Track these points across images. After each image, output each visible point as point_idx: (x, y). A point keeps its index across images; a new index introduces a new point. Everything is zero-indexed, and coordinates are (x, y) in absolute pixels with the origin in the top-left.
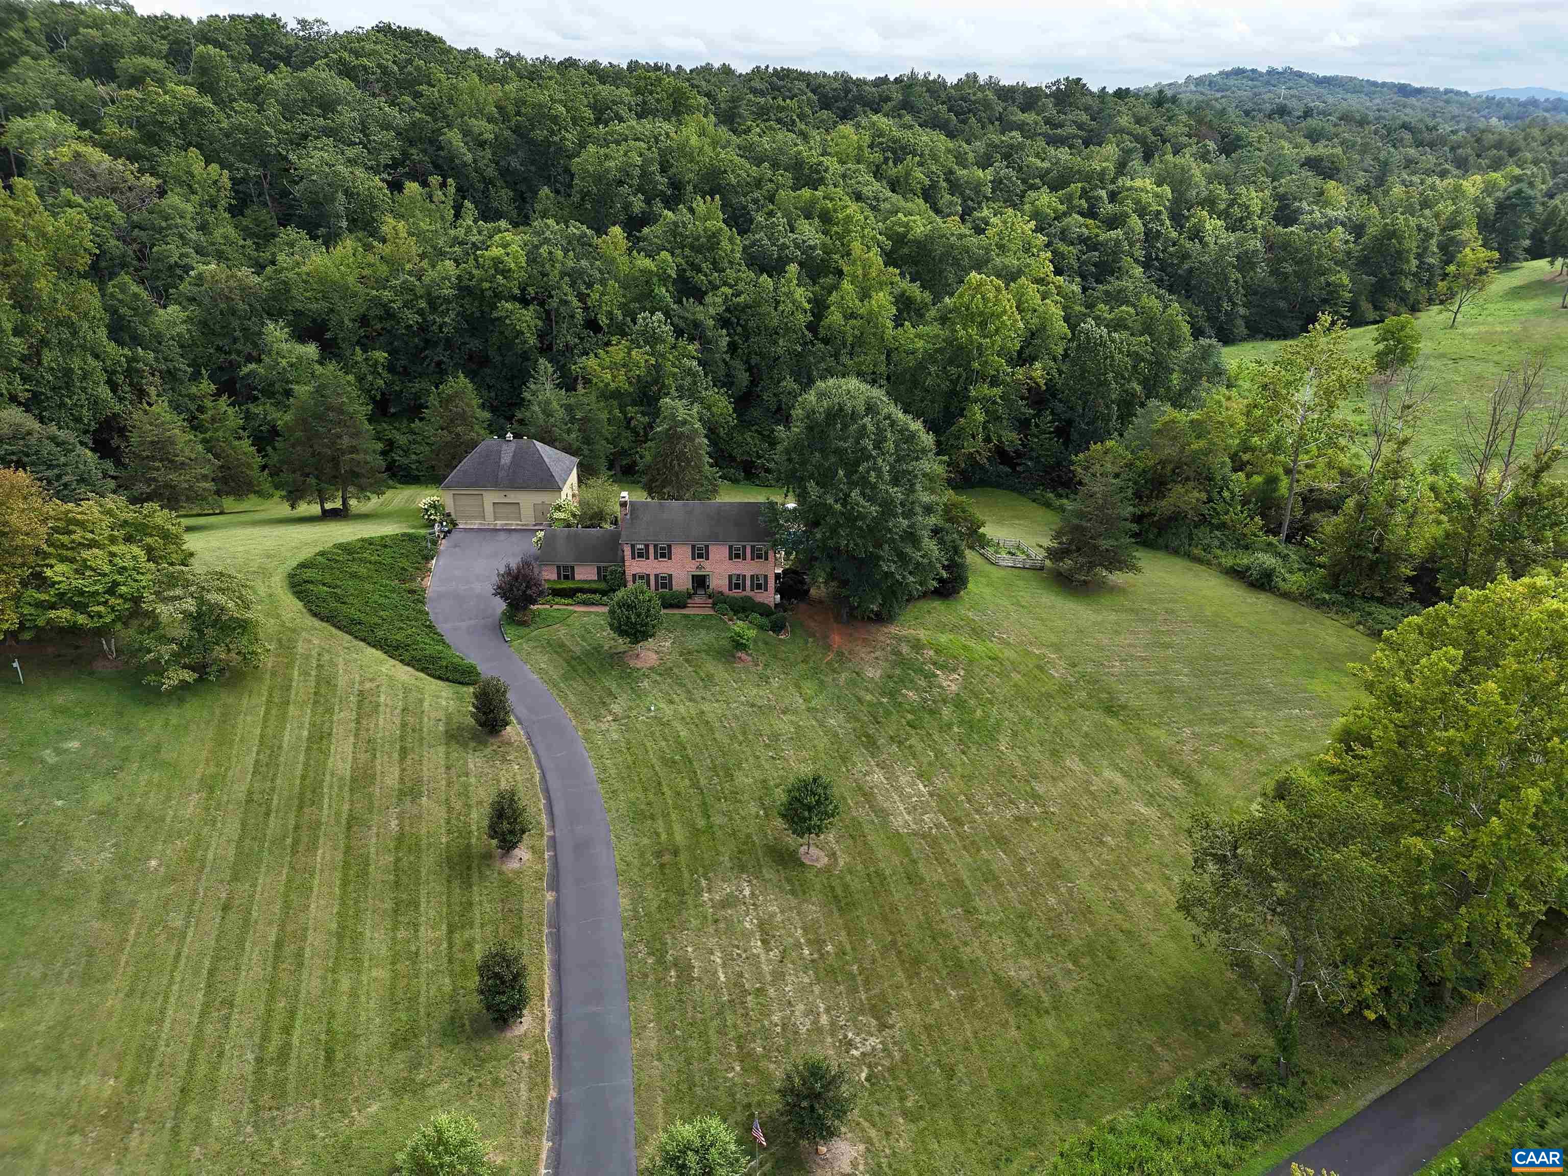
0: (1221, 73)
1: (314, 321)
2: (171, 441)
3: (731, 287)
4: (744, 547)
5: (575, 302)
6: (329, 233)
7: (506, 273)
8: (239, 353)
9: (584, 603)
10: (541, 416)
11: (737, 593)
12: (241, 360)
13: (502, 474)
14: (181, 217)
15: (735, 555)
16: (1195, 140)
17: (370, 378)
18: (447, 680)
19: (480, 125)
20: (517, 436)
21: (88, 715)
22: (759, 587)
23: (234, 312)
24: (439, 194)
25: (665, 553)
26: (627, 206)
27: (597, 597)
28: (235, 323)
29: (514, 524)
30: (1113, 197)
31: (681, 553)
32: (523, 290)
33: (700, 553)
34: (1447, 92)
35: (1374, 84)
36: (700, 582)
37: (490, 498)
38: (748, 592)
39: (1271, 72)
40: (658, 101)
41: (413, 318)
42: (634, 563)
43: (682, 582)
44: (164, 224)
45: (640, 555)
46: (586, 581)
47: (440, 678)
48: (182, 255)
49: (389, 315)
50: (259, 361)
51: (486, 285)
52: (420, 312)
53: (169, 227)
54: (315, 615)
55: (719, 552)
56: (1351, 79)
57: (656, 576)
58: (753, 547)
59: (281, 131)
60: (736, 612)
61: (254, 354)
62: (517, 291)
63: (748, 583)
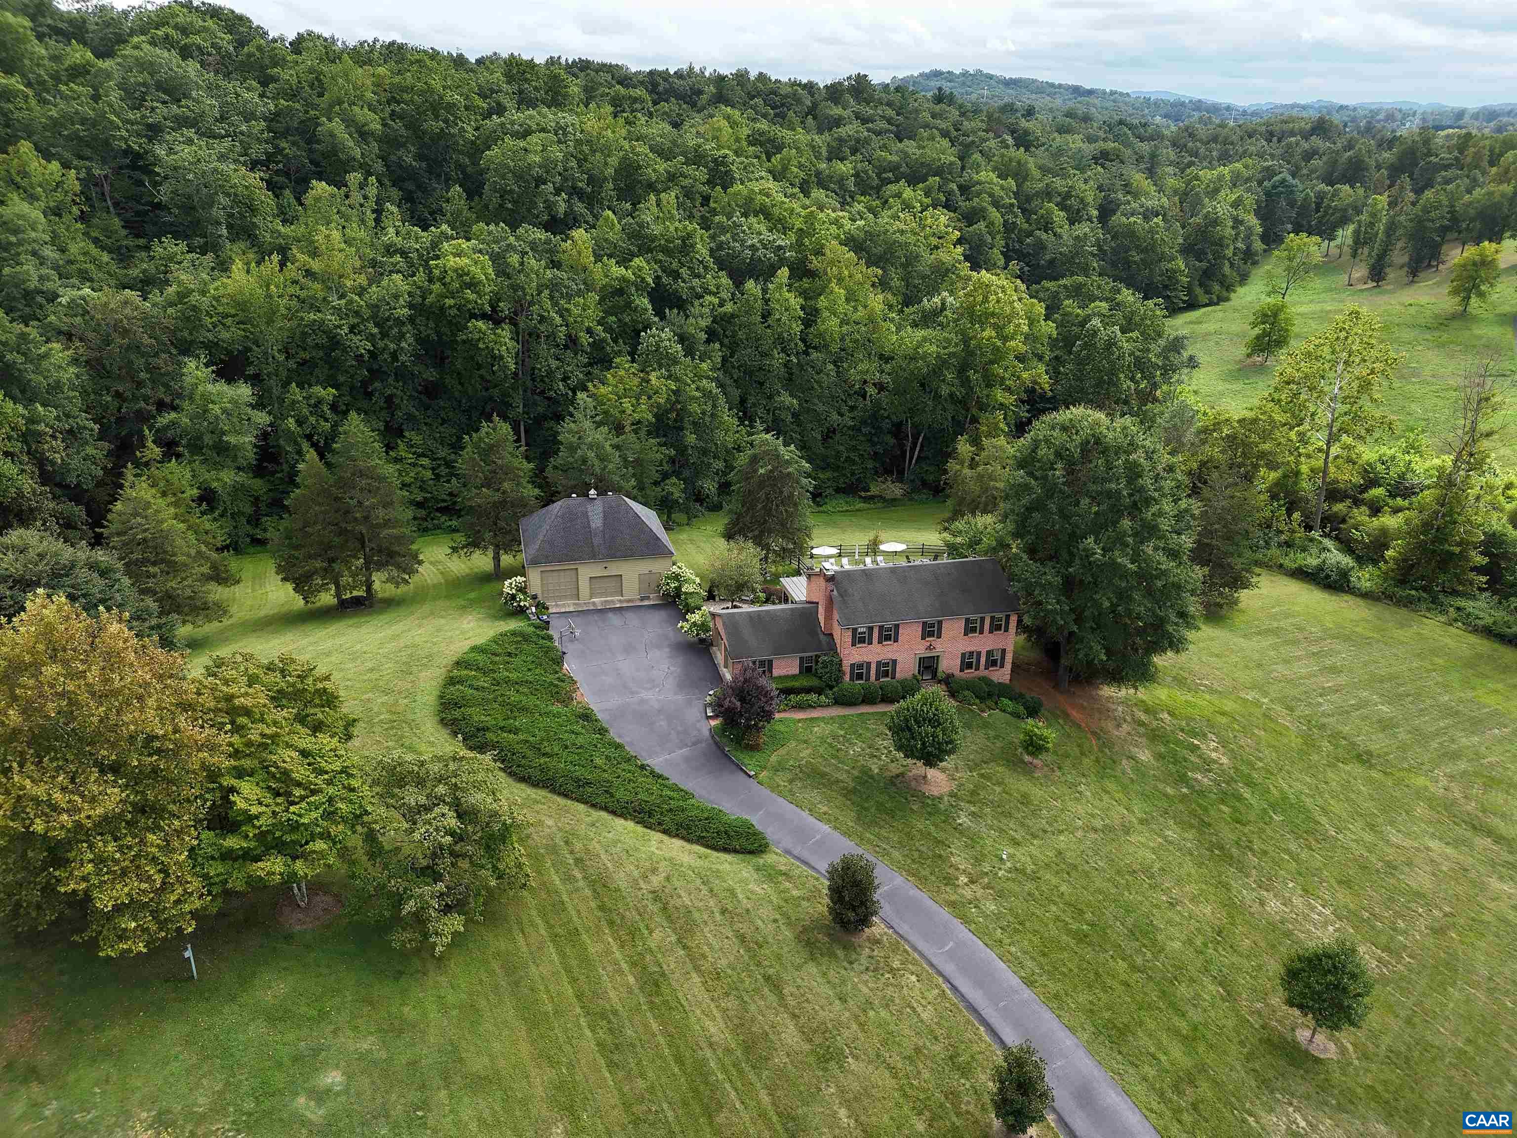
0: (921, 75)
1: (229, 353)
2: (165, 536)
3: (715, 294)
4: (983, 620)
5: (558, 320)
6: (206, 243)
7: (473, 285)
8: (146, 399)
9: (800, 707)
10: (596, 462)
11: (970, 673)
12: (152, 408)
13: (597, 541)
14: (33, 229)
15: (970, 629)
16: (991, 135)
17: (312, 420)
18: (736, 851)
19: (363, 114)
20: (602, 493)
21: (323, 1015)
22: (994, 663)
23: (137, 348)
24: (356, 197)
25: (889, 635)
26: (550, 206)
27: (814, 697)
28: (139, 362)
29: (616, 601)
30: (964, 189)
31: (910, 633)
32: (494, 308)
33: (931, 631)
34: (1113, 93)
35: (1052, 85)
36: (928, 665)
37: (587, 572)
38: (982, 672)
39: (965, 74)
40: (536, 88)
41: (363, 346)
42: (854, 650)
43: (907, 667)
44: (13, 239)
45: (862, 640)
46: (787, 677)
47: (725, 850)
48: (41, 278)
49: (334, 342)
50: (174, 408)
51: (449, 302)
52: (371, 338)
53: (20, 243)
54: (522, 779)
55: (953, 628)
56: (1034, 81)
57: (879, 663)
58: (992, 618)
59: (128, 121)
60: (982, 699)
61: (168, 400)
62: (488, 308)
63: (983, 660)
